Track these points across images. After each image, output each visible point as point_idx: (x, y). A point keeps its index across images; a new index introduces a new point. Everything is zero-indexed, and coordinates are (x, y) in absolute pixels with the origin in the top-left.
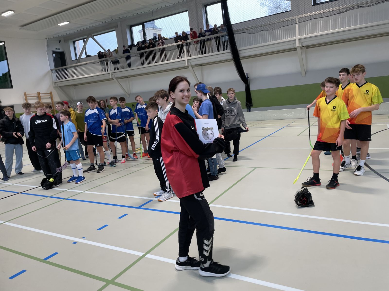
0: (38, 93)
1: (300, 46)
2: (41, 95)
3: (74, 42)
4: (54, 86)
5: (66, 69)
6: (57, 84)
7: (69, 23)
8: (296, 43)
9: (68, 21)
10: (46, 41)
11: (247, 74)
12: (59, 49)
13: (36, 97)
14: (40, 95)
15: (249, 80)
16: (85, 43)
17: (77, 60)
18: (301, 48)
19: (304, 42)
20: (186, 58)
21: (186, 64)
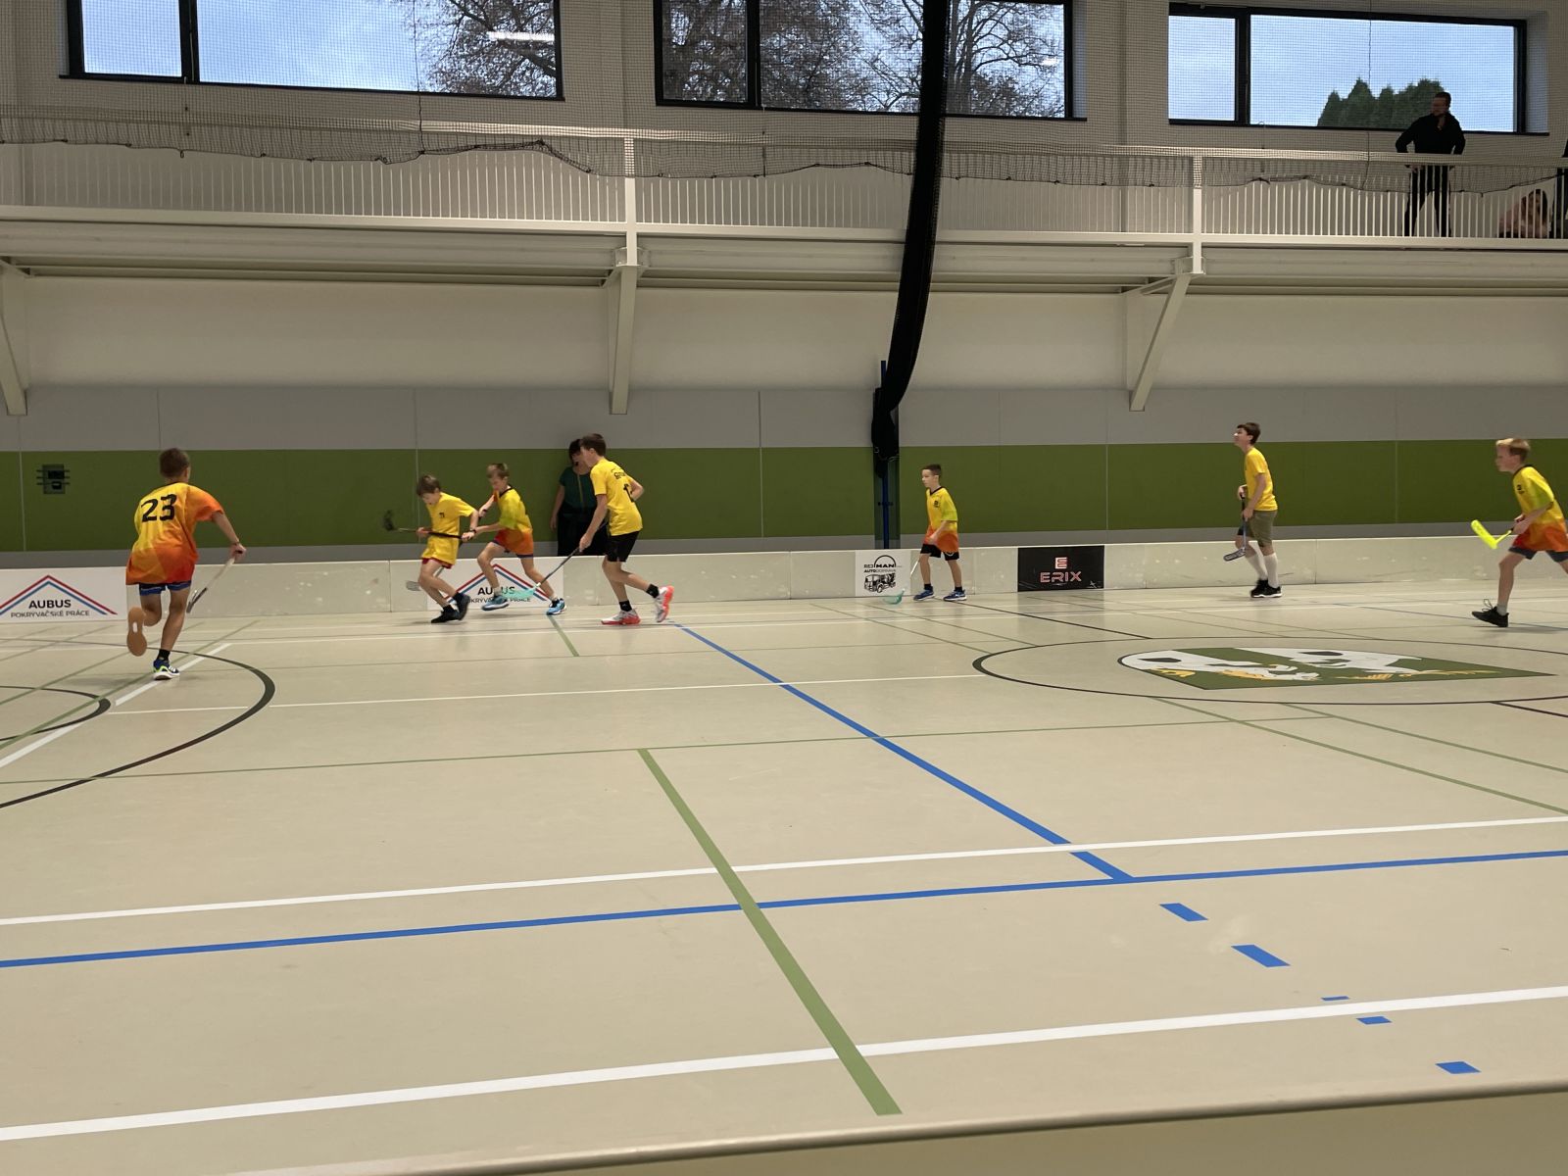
19: (1213, 261)
20: (631, 226)
21: (632, 259)
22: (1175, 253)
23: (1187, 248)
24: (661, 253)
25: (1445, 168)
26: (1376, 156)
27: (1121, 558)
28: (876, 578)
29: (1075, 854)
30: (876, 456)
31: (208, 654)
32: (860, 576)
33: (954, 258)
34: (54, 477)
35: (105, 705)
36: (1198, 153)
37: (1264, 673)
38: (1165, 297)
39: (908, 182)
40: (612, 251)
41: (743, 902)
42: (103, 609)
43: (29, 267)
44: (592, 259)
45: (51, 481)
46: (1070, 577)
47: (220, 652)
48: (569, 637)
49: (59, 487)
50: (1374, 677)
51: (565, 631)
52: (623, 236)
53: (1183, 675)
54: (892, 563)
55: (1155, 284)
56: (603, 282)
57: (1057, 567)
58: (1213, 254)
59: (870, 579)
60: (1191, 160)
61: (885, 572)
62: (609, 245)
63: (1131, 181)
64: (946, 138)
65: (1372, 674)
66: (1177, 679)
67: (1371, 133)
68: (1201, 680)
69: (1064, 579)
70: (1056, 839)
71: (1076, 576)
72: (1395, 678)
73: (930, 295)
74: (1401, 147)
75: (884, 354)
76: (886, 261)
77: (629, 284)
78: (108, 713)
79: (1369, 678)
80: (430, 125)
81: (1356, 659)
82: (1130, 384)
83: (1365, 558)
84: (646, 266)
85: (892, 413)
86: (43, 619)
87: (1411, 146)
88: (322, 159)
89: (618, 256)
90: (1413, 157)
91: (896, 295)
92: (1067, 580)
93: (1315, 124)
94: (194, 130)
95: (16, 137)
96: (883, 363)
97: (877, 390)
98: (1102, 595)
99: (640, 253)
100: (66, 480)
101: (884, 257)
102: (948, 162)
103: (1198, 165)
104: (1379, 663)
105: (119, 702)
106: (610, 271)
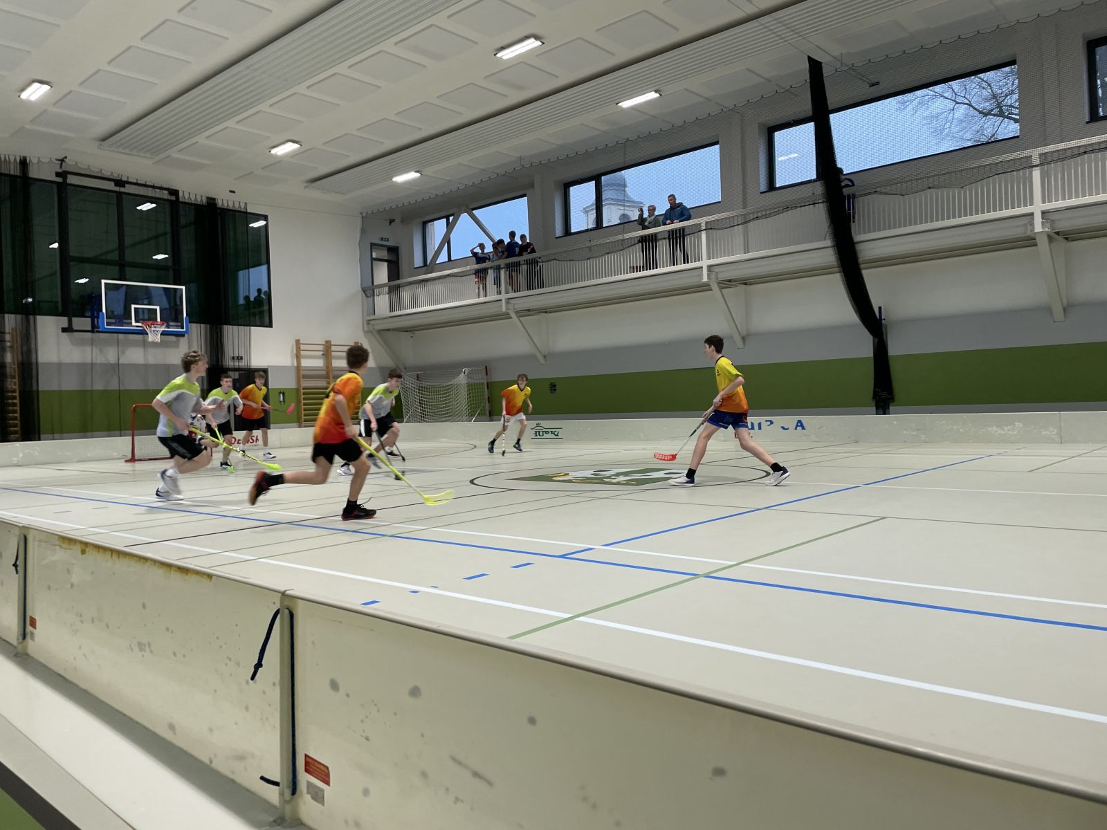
0: (327, 342)
1: (1047, 230)
2: (333, 348)
3: (425, 224)
4: (366, 329)
5: (399, 286)
6: (373, 325)
7: (418, 175)
8: (1032, 224)
9: (418, 170)
10: (359, 220)
11: (880, 308)
12: (388, 241)
13: (322, 353)
14: (330, 348)
15: (886, 326)
16: (450, 226)
17: (426, 268)
18: (1050, 238)
20: (705, 263)
45: (553, 388)
49: (555, 391)
52: (699, 269)
84: (718, 279)
99: (708, 274)
100: (556, 388)
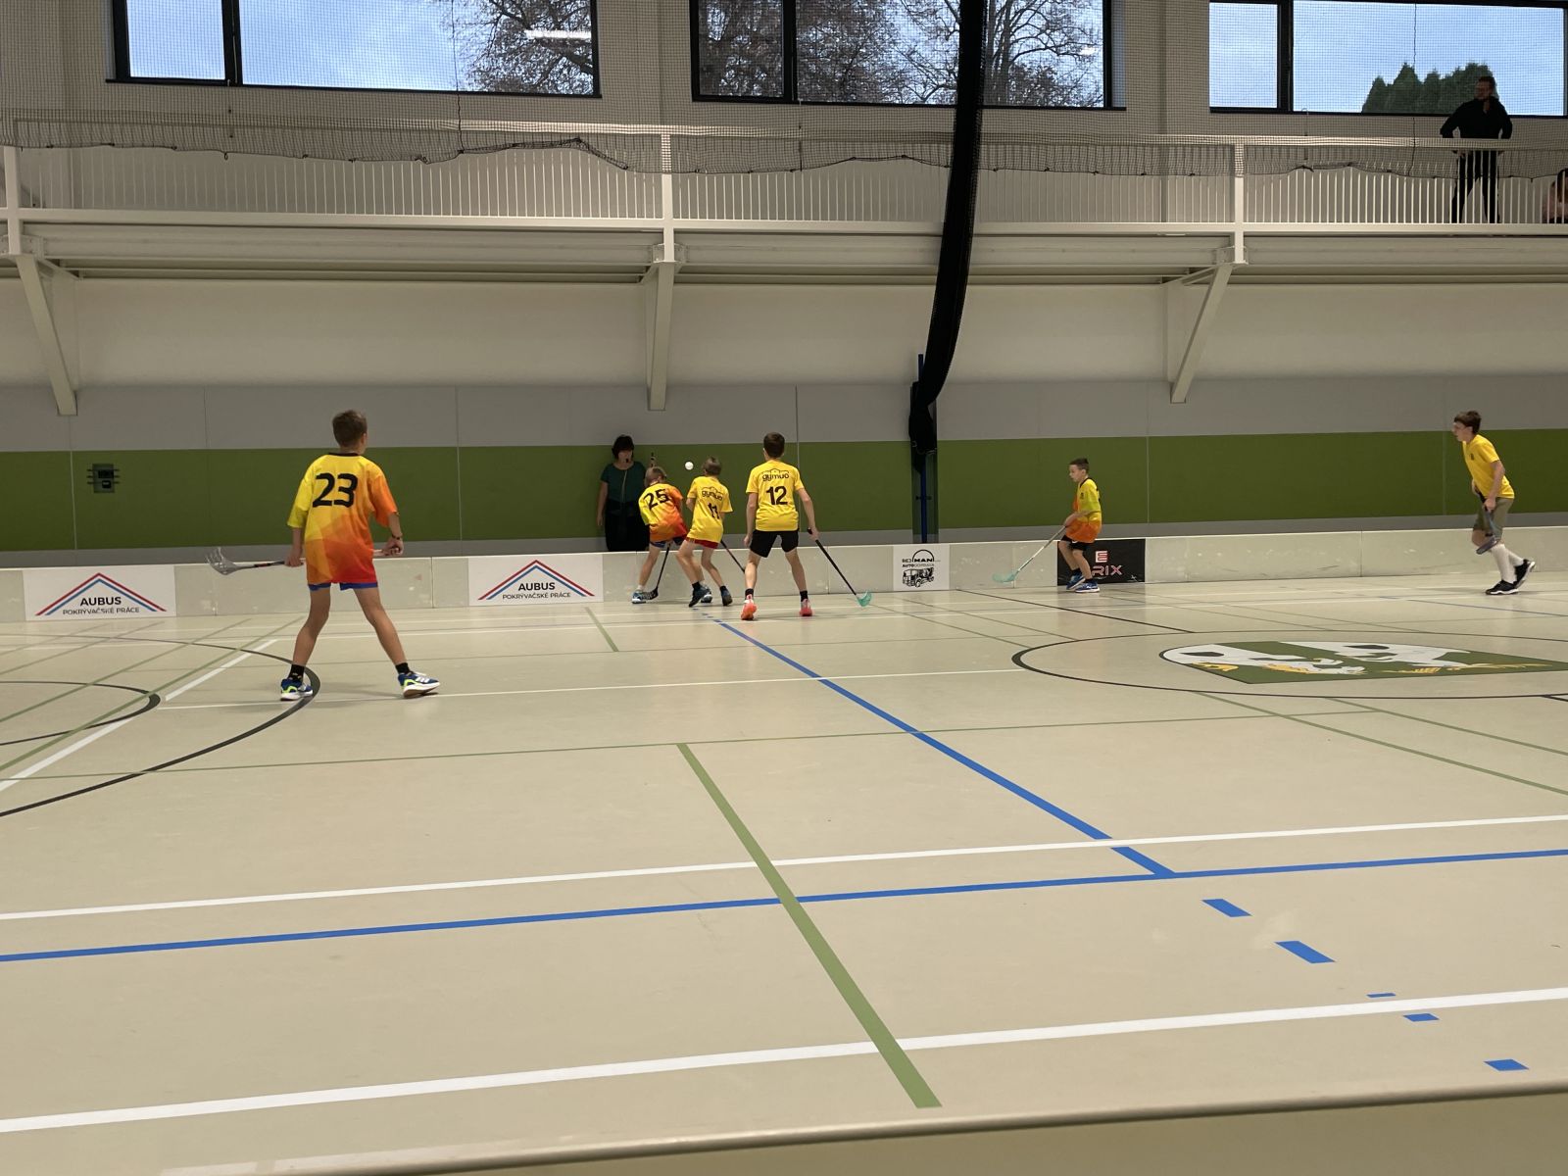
19: (1256, 251)
20: (668, 222)
21: (669, 256)
22: (1216, 244)
23: (1229, 237)
24: (698, 248)
25: (1494, 153)
26: (1422, 142)
27: (1162, 552)
28: (914, 573)
29: (1116, 849)
30: (913, 450)
31: (255, 650)
32: (898, 571)
33: (993, 251)
34: (105, 476)
35: (155, 700)
36: (1240, 141)
37: (1308, 667)
38: (1205, 288)
39: (945, 175)
40: (649, 247)
41: (783, 896)
42: (153, 606)
43: (78, 270)
44: (630, 256)
45: (101, 480)
46: (1111, 570)
47: (265, 649)
48: (608, 632)
49: (108, 487)
50: (1421, 671)
51: (604, 627)
52: (661, 232)
53: (1226, 669)
54: (931, 557)
55: (1198, 275)
56: (641, 278)
57: (1097, 561)
58: (1255, 244)
59: (908, 573)
60: (1232, 148)
61: (924, 567)
62: (645, 241)
63: (1171, 171)
64: (984, 130)
65: (1420, 668)
66: (1220, 673)
67: (1416, 118)
68: (1243, 674)
69: (1104, 572)
70: (1098, 835)
71: (1117, 570)
72: (1444, 672)
73: (968, 287)
74: (1446, 132)
75: (921, 346)
76: (924, 254)
77: (666, 279)
78: (159, 708)
79: (1416, 671)
80: (468, 125)
81: (1402, 653)
82: (1170, 377)
83: (1412, 550)
84: (683, 262)
85: (930, 407)
86: (95, 616)
87: (1457, 132)
88: (363, 159)
89: (655, 252)
90: (1458, 142)
91: (934, 288)
92: (1107, 574)
93: (1360, 110)
94: (237, 132)
95: (64, 142)
96: (921, 356)
97: (915, 384)
98: (1144, 589)
99: (677, 249)
100: (116, 480)
101: (922, 251)
102: (986, 153)
103: (1239, 152)
104: (1427, 656)
105: (168, 698)
106: (648, 268)
